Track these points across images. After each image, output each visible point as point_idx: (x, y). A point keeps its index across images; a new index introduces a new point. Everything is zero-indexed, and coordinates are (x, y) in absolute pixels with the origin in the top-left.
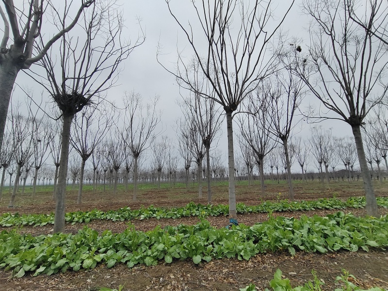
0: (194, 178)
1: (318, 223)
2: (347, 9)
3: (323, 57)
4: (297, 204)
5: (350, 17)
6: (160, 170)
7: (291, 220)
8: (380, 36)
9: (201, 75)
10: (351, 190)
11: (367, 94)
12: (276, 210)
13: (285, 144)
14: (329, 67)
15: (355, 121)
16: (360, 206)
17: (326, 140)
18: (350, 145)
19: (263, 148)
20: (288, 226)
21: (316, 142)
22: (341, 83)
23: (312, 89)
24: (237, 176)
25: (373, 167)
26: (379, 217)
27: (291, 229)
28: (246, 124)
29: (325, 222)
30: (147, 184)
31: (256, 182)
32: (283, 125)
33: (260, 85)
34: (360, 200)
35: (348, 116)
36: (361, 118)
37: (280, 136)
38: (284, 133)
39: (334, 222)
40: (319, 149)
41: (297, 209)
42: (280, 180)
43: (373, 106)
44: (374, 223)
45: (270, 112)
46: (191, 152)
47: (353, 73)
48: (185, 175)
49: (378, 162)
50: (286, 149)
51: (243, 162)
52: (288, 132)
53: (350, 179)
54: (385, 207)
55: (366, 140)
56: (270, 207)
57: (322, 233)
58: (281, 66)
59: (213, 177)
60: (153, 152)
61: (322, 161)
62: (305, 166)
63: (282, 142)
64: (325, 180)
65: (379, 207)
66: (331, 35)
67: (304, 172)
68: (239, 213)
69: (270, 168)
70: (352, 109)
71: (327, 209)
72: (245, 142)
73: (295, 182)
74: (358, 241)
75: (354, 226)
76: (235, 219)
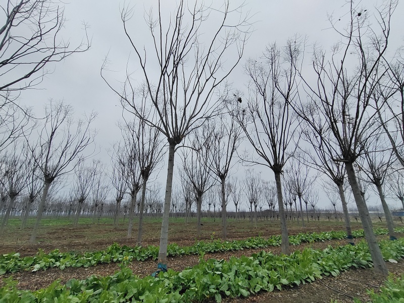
0: (126, 212)
1: (244, 264)
2: (274, 80)
3: (257, 111)
4: (228, 244)
5: (276, 86)
6: (82, 200)
7: (221, 262)
8: (293, 106)
9: (149, 102)
10: (273, 229)
11: (285, 148)
12: (209, 251)
13: (223, 183)
14: (261, 120)
15: (277, 169)
16: (278, 244)
17: (257, 182)
18: (273, 188)
19: (203, 184)
20: (217, 270)
22: (269, 136)
23: (248, 136)
24: (175, 212)
25: (288, 208)
26: (289, 255)
27: (219, 273)
28: (189, 159)
29: (250, 263)
30: (58, 218)
31: (195, 219)
32: (222, 164)
33: (206, 123)
34: (278, 239)
35: (272, 164)
36: (281, 166)
37: (219, 174)
38: (223, 172)
39: (257, 262)
40: (251, 190)
41: (228, 249)
42: (216, 218)
43: (288, 158)
44: (285, 260)
45: (213, 151)
46: (127, 182)
47: (277, 130)
48: (115, 208)
49: (291, 204)
50: (223, 188)
51: (183, 197)
52: (226, 171)
53: (272, 219)
54: (294, 244)
55: (284, 185)
56: (203, 248)
57: (247, 274)
58: (225, 110)
59: (149, 211)
60: (76, 177)
61: (253, 201)
62: (238, 205)
63: (221, 181)
64: (254, 219)
65: (290, 244)
66: (264, 95)
67: (238, 210)
68: (170, 256)
69: (208, 205)
70: (276, 158)
71: (253, 248)
72: (186, 177)
73: (229, 220)
74: (274, 280)
75: (272, 265)
76: (164, 264)
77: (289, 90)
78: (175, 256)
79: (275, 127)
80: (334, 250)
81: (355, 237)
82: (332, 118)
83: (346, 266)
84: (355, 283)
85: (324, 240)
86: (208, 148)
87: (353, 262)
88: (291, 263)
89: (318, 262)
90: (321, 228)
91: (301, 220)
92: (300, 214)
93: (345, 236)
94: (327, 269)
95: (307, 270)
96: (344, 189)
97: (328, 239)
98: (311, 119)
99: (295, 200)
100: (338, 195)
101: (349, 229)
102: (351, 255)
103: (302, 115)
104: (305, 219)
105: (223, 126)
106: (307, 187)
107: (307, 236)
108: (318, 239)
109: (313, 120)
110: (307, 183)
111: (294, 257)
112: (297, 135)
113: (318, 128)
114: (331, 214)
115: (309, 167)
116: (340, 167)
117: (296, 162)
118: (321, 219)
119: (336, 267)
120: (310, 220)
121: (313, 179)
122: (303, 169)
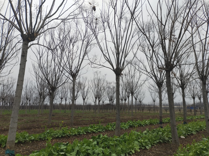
1: (85, 145)
3: (108, 23)
4: (74, 130)
5: (126, 2)
7: (65, 145)
10: (110, 117)
11: (126, 56)
12: (57, 136)
13: (74, 81)
14: (110, 31)
15: (118, 72)
16: (112, 129)
17: (102, 82)
18: (114, 88)
19: (57, 81)
20: (62, 151)
21: (96, 83)
22: (115, 45)
23: (98, 43)
25: (123, 103)
26: (120, 136)
27: (63, 153)
28: (44, 58)
29: (90, 144)
31: (47, 111)
32: (75, 65)
34: (113, 125)
35: (115, 67)
36: (121, 70)
37: (71, 73)
38: (74, 72)
39: (95, 143)
40: (97, 88)
41: (74, 134)
43: (128, 64)
44: (116, 140)
45: (67, 53)
47: (122, 40)
49: (125, 100)
50: (74, 85)
51: (37, 92)
52: (77, 71)
53: (111, 111)
54: (124, 129)
55: (122, 86)
56: (52, 134)
57: (86, 152)
61: (98, 96)
62: (86, 100)
63: (72, 79)
64: (97, 111)
65: (121, 129)
67: (85, 104)
68: (20, 142)
69: (60, 99)
70: (118, 63)
71: (94, 132)
72: (41, 74)
73: (77, 112)
74: (106, 155)
75: (106, 144)
76: (12, 150)
77: (135, 8)
78: (25, 143)
79: (121, 38)
80: (150, 132)
81: (164, 123)
82: (163, 36)
83: (155, 142)
84: (160, 152)
85: (145, 125)
86: (63, 50)
87: (160, 139)
88: (120, 142)
89: (139, 140)
90: (144, 117)
91: (131, 112)
92: (131, 107)
93: (158, 122)
94: (144, 144)
95: (131, 146)
96: (162, 90)
97: (147, 125)
98: (148, 35)
99: (128, 97)
100: (157, 94)
101: (161, 118)
102: (159, 134)
103: (142, 30)
104: (134, 111)
105: (78, 32)
106: (138, 88)
107: (134, 123)
108: (141, 125)
109: (149, 36)
110: (138, 85)
111: (123, 138)
112: (136, 46)
113: (152, 44)
114: (151, 108)
115: (141, 73)
116: (162, 74)
117: (133, 68)
118: (145, 111)
119: (149, 143)
120: (137, 112)
121: (143, 82)
122: (137, 74)
